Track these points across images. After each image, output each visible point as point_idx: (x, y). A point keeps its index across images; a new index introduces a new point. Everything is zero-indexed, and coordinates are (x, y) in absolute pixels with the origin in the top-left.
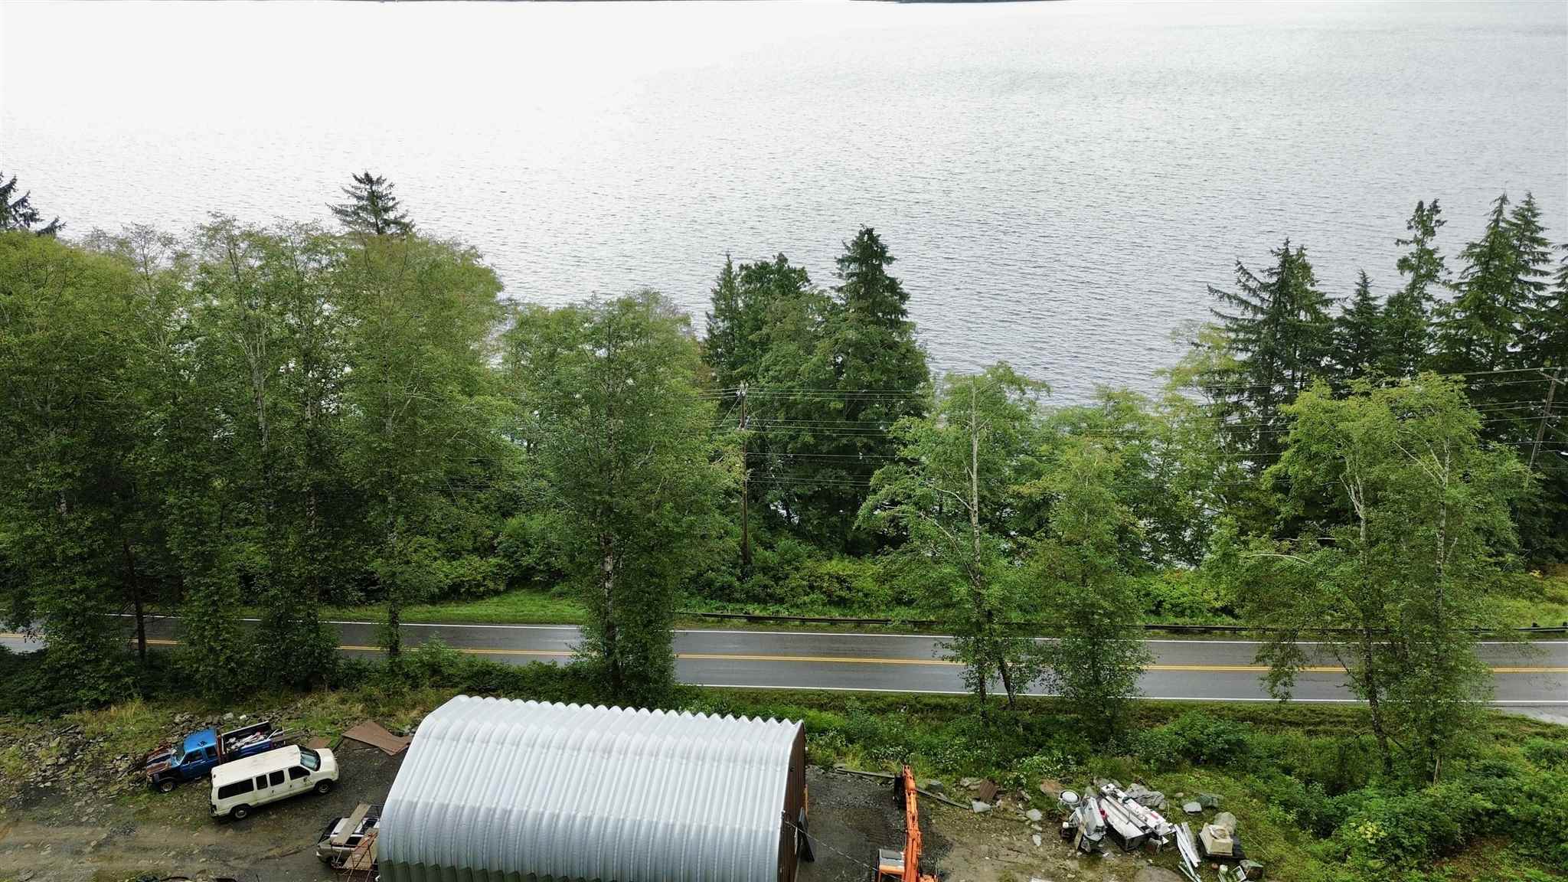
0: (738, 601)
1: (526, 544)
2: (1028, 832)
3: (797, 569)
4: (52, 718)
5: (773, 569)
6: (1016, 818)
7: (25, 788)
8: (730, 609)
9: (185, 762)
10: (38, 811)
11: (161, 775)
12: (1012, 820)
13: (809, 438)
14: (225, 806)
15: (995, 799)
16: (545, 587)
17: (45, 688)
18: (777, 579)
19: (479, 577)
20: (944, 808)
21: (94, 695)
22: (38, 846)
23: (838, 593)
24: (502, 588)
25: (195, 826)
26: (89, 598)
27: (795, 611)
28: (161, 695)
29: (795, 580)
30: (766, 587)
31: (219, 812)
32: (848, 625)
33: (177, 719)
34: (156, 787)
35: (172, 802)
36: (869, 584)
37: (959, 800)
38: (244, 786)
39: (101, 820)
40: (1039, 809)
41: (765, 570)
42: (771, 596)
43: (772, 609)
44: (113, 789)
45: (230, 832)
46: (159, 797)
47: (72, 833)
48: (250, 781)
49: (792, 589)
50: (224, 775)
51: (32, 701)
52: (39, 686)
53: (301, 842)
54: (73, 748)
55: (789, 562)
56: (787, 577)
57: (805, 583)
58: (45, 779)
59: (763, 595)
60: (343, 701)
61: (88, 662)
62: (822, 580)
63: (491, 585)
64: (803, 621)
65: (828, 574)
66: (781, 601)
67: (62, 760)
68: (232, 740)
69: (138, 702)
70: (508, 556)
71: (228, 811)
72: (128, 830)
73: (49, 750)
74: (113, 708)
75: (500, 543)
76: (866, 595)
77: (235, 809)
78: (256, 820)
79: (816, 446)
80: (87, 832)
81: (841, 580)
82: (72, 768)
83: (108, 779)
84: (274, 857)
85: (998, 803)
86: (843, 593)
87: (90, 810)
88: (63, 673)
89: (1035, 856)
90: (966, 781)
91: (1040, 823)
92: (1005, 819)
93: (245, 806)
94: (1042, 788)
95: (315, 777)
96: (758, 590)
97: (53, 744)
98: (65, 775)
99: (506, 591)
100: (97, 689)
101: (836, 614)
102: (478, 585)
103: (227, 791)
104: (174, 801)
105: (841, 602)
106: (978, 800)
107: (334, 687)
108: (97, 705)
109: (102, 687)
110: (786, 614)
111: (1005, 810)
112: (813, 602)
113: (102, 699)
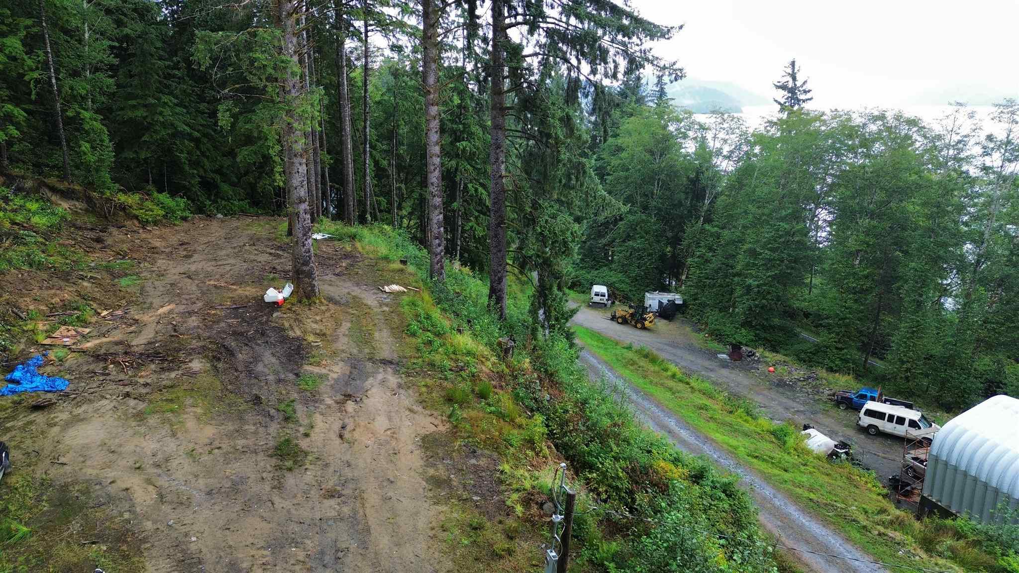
4: (807, 365)
7: (781, 380)
9: (857, 397)
10: (781, 390)
11: (842, 398)
14: (866, 421)
22: (773, 399)
25: (846, 426)
31: (861, 423)
34: (837, 403)
38: (880, 415)
44: (817, 397)
46: (837, 409)
47: (791, 403)
48: (885, 414)
50: (870, 405)
54: (810, 377)
58: (791, 381)
67: (802, 379)
69: (851, 377)
71: (866, 425)
72: (814, 412)
73: (799, 374)
74: (837, 374)
77: (870, 426)
80: (795, 405)
82: (804, 383)
83: (818, 393)
87: (802, 399)
93: (876, 427)
95: (923, 433)
97: (802, 373)
98: (800, 384)
103: (871, 413)
104: (843, 414)
108: (831, 370)
109: (837, 363)
113: (835, 368)
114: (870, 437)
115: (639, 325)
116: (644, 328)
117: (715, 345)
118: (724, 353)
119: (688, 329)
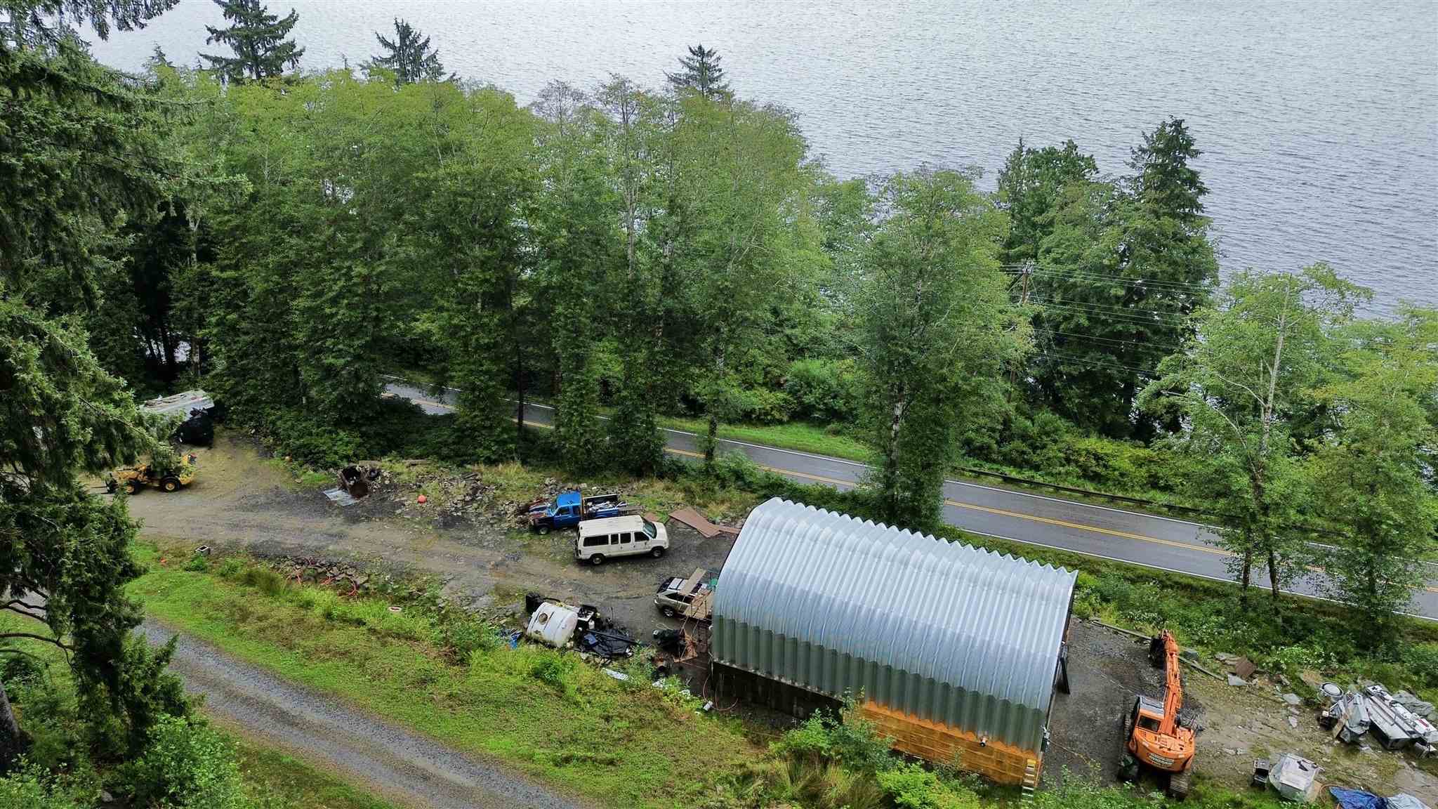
0: (994, 461)
1: (809, 385)
2: (1284, 712)
3: (1055, 441)
4: (458, 466)
5: (1031, 438)
6: (1272, 698)
7: (444, 513)
8: (986, 467)
9: (557, 514)
10: (454, 532)
11: (541, 521)
12: (1267, 699)
13: (1084, 321)
14: (587, 552)
15: (1252, 677)
16: (821, 424)
17: (454, 443)
18: (1035, 448)
19: (768, 407)
20: (1199, 675)
21: (487, 453)
22: (455, 558)
23: (1094, 469)
24: (785, 419)
25: (564, 563)
26: (491, 379)
27: (1049, 479)
28: (534, 461)
29: (1053, 451)
30: (1023, 453)
31: (582, 556)
32: (1102, 499)
33: (547, 481)
34: (535, 529)
35: (548, 543)
36: (1126, 465)
37: (1214, 671)
38: (601, 540)
39: (497, 546)
40: (1298, 694)
41: (1024, 437)
42: (1027, 462)
43: (1027, 474)
44: (505, 526)
45: (589, 573)
46: (536, 537)
47: (479, 552)
48: (606, 537)
49: (1049, 459)
50: (589, 528)
51: (445, 451)
52: (450, 441)
53: (641, 591)
54: (475, 490)
55: (1048, 434)
56: (1044, 447)
57: (1061, 455)
58: (457, 510)
59: (1019, 460)
60: (668, 489)
61: (484, 428)
62: (1080, 455)
63: (777, 416)
64: (1057, 489)
65: (1086, 450)
66: (1037, 468)
67: (468, 498)
68: (590, 504)
69: (519, 464)
70: (793, 392)
71: (589, 557)
72: (516, 558)
73: (459, 489)
74: (501, 466)
75: (786, 381)
76: (1122, 475)
77: (594, 556)
78: (608, 567)
79: (1088, 329)
80: (488, 553)
81: (1098, 458)
82: (475, 505)
83: (500, 517)
84: (621, 598)
85: (1254, 681)
86: (1098, 470)
87: (489, 538)
88: (466, 433)
89: (1289, 735)
90: (1223, 656)
91: (1297, 707)
92: (1260, 696)
93: (600, 555)
94: (1302, 676)
95: (652, 543)
96: (1014, 454)
97: (461, 485)
98: (471, 509)
99: (788, 422)
100: (490, 449)
101: (1090, 487)
102: (766, 414)
103: (590, 541)
104: (548, 542)
105: (1096, 478)
106: (1234, 674)
107: (661, 477)
108: (491, 462)
109: (493, 449)
110: (1041, 480)
111: (1261, 689)
112: (1067, 473)
113: (493, 457)
114: (597, 569)
115: (170, 486)
116: (180, 487)
117: (310, 475)
118: (333, 486)
119: (251, 456)
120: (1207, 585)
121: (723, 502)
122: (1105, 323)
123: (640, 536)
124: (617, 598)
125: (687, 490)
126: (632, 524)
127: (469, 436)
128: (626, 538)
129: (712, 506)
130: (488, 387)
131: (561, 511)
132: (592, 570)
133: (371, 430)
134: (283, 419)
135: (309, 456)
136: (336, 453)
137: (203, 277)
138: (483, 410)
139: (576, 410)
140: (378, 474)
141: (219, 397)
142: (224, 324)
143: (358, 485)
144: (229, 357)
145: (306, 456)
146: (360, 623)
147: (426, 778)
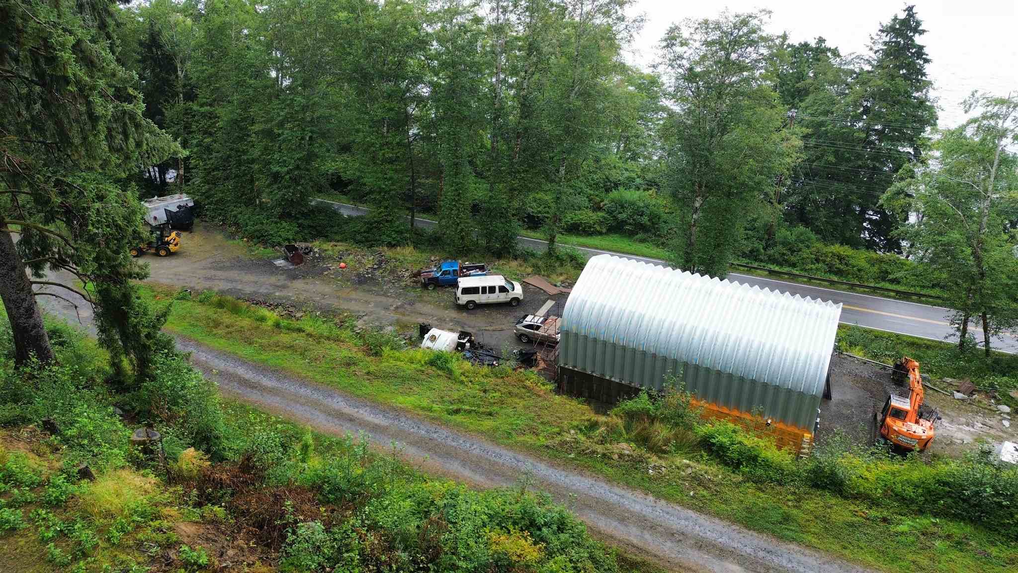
0: (762, 261)
1: (622, 207)
2: (999, 417)
3: (808, 247)
4: (368, 248)
5: (790, 243)
6: (989, 408)
7: (358, 275)
8: (756, 265)
9: (441, 275)
10: (366, 287)
11: (429, 279)
12: (985, 408)
13: (832, 159)
14: (464, 299)
15: (972, 394)
16: (631, 234)
17: (365, 232)
18: (793, 252)
19: (591, 222)
20: (931, 392)
21: (390, 240)
22: (367, 302)
23: (838, 266)
24: (604, 231)
25: (446, 308)
26: (393, 184)
27: (803, 273)
28: (423, 247)
29: (805, 253)
30: (784, 254)
31: (460, 302)
32: (844, 286)
33: (433, 258)
34: (425, 286)
35: (432, 295)
36: (863, 263)
37: (942, 389)
38: (474, 290)
39: (398, 296)
40: (1009, 406)
41: (785, 243)
42: (786, 261)
43: (786, 269)
44: (403, 284)
45: (464, 314)
46: (426, 291)
47: (383, 299)
48: (478, 288)
49: (803, 259)
50: (464, 282)
51: (359, 237)
52: (362, 230)
53: (503, 326)
54: (380, 262)
55: (802, 242)
56: (800, 250)
57: (813, 256)
58: (368, 273)
59: (781, 260)
60: (521, 266)
61: (387, 221)
62: (827, 256)
63: (598, 229)
64: (811, 278)
65: (832, 252)
66: (794, 265)
67: (375, 266)
68: (465, 270)
69: (412, 247)
70: (610, 212)
71: (465, 303)
72: (412, 304)
73: (369, 261)
74: (399, 248)
75: (605, 205)
76: (859, 270)
77: (469, 302)
78: (478, 311)
79: (835, 164)
80: (391, 300)
81: (841, 258)
82: (381, 271)
83: (400, 278)
84: (489, 330)
85: (974, 397)
86: (841, 267)
87: (392, 291)
88: (374, 225)
89: (1005, 432)
90: (949, 380)
91: (1008, 414)
92: (979, 406)
93: (473, 302)
94: (1011, 394)
95: (512, 295)
96: (777, 256)
97: (371, 258)
98: (377, 273)
99: (606, 233)
100: (391, 237)
101: (836, 279)
102: (590, 227)
103: (466, 291)
104: (435, 295)
105: (839, 272)
106: (958, 391)
107: (516, 258)
108: (391, 246)
109: (394, 236)
110: (797, 273)
111: (980, 402)
112: (817, 269)
113: (393, 243)
114: (470, 311)
115: (163, 253)
116: (170, 254)
117: (260, 251)
118: (278, 258)
119: (220, 237)
120: (929, 343)
121: (561, 274)
122: (848, 160)
123: (503, 289)
124: (485, 330)
125: (535, 266)
126: (497, 281)
127: (375, 227)
128: (492, 289)
129: (554, 276)
130: (390, 190)
131: (445, 273)
132: (467, 313)
133: (306, 223)
134: (244, 214)
135: (261, 238)
136: (280, 236)
137: (187, 112)
138: (386, 208)
139: (455, 205)
140: (311, 251)
141: (197, 198)
142: (201, 145)
143: (295, 256)
144: (205, 169)
145: (259, 238)
146: (300, 330)
147: (351, 420)
